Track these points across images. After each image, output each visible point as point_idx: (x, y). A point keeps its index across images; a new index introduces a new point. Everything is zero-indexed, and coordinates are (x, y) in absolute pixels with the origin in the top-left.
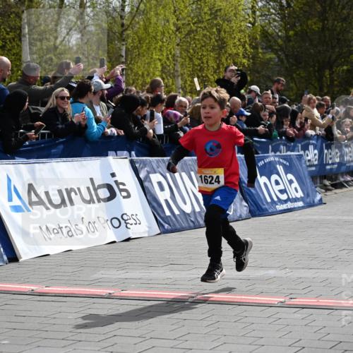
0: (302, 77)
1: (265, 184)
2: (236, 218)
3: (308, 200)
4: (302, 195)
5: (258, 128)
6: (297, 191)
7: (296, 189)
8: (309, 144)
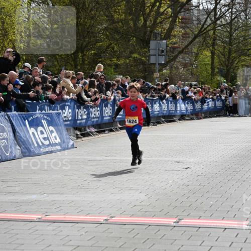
0: (62, 58)
1: (33, 133)
2: (12, 158)
3: (64, 145)
4: (60, 142)
5: (30, 93)
6: (56, 139)
7: (55, 137)
8: (65, 105)
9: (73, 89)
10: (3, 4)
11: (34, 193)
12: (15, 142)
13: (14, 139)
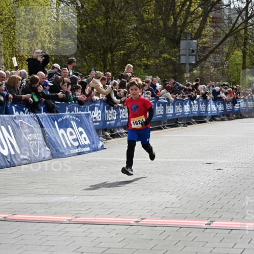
0: (92, 58)
1: (63, 135)
2: (41, 159)
3: (93, 146)
4: (89, 143)
5: (58, 94)
6: (86, 140)
7: (85, 138)
8: (94, 106)
9: (103, 89)
10: (32, 4)
11: (63, 195)
12: (45, 143)
13: (43, 140)
